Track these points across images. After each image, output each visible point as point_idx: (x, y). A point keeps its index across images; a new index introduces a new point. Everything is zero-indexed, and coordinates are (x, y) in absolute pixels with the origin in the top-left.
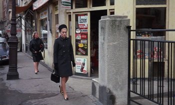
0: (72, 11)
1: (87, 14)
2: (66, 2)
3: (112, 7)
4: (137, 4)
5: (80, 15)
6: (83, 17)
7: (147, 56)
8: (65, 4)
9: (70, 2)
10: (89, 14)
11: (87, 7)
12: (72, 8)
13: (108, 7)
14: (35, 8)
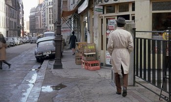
0: (103, 16)
1: (115, 18)
2: (99, 9)
3: (133, 13)
4: (153, 10)
5: (110, 19)
6: (111, 20)
7: (162, 52)
8: (98, 10)
9: (102, 8)
10: (116, 18)
11: (115, 12)
12: (103, 13)
13: (130, 12)
14: (79, 12)
